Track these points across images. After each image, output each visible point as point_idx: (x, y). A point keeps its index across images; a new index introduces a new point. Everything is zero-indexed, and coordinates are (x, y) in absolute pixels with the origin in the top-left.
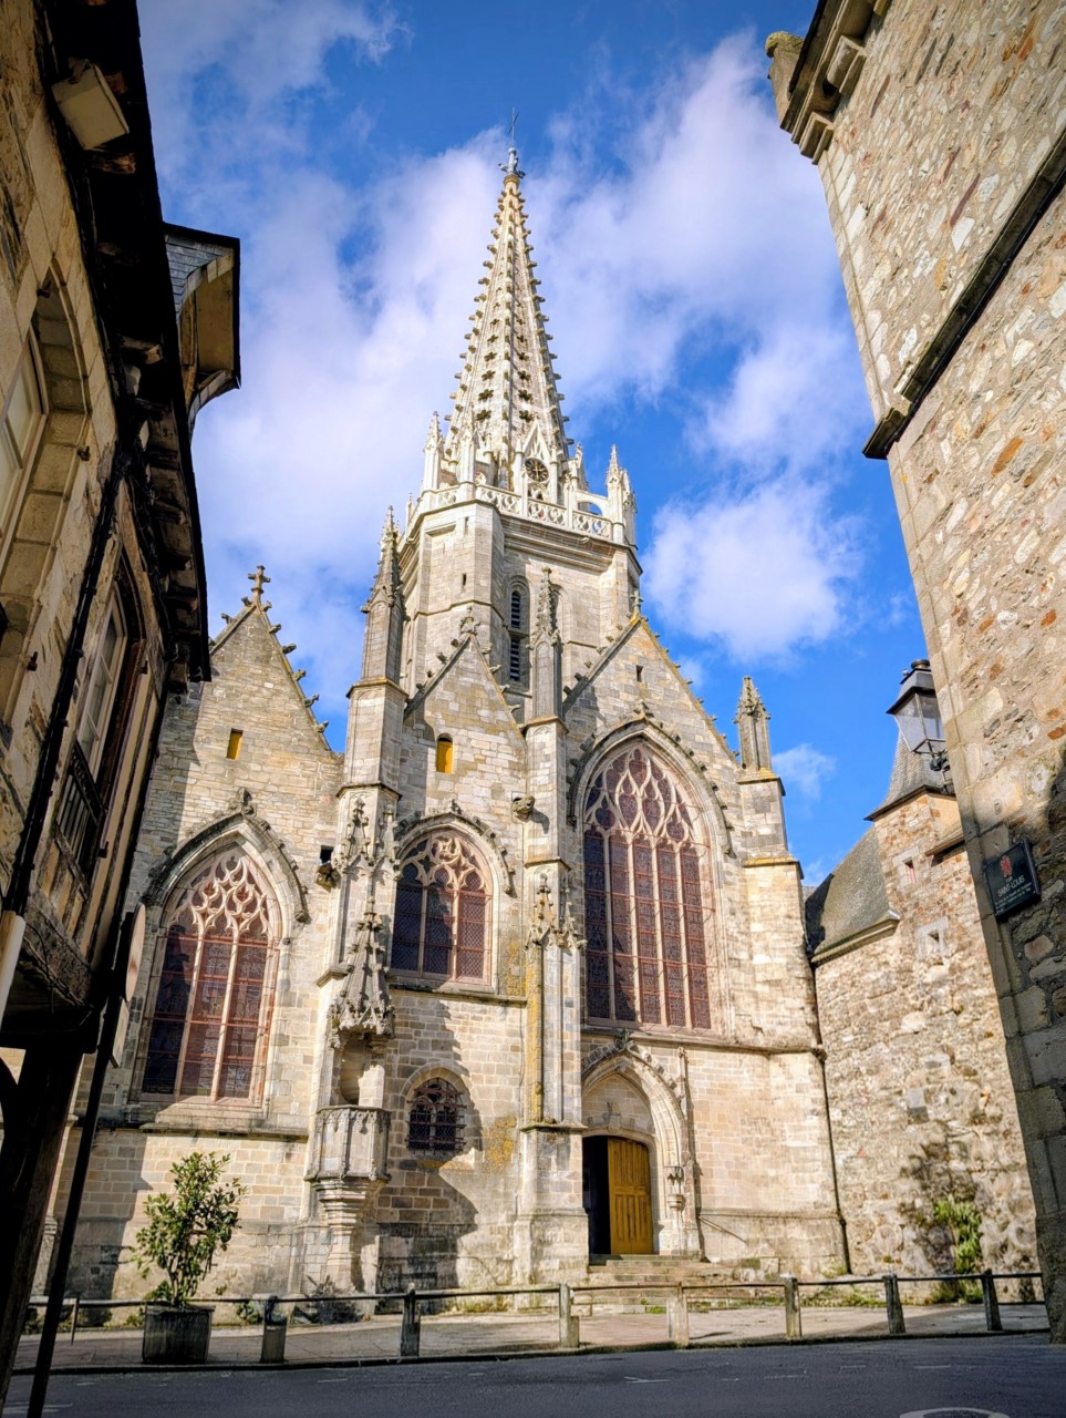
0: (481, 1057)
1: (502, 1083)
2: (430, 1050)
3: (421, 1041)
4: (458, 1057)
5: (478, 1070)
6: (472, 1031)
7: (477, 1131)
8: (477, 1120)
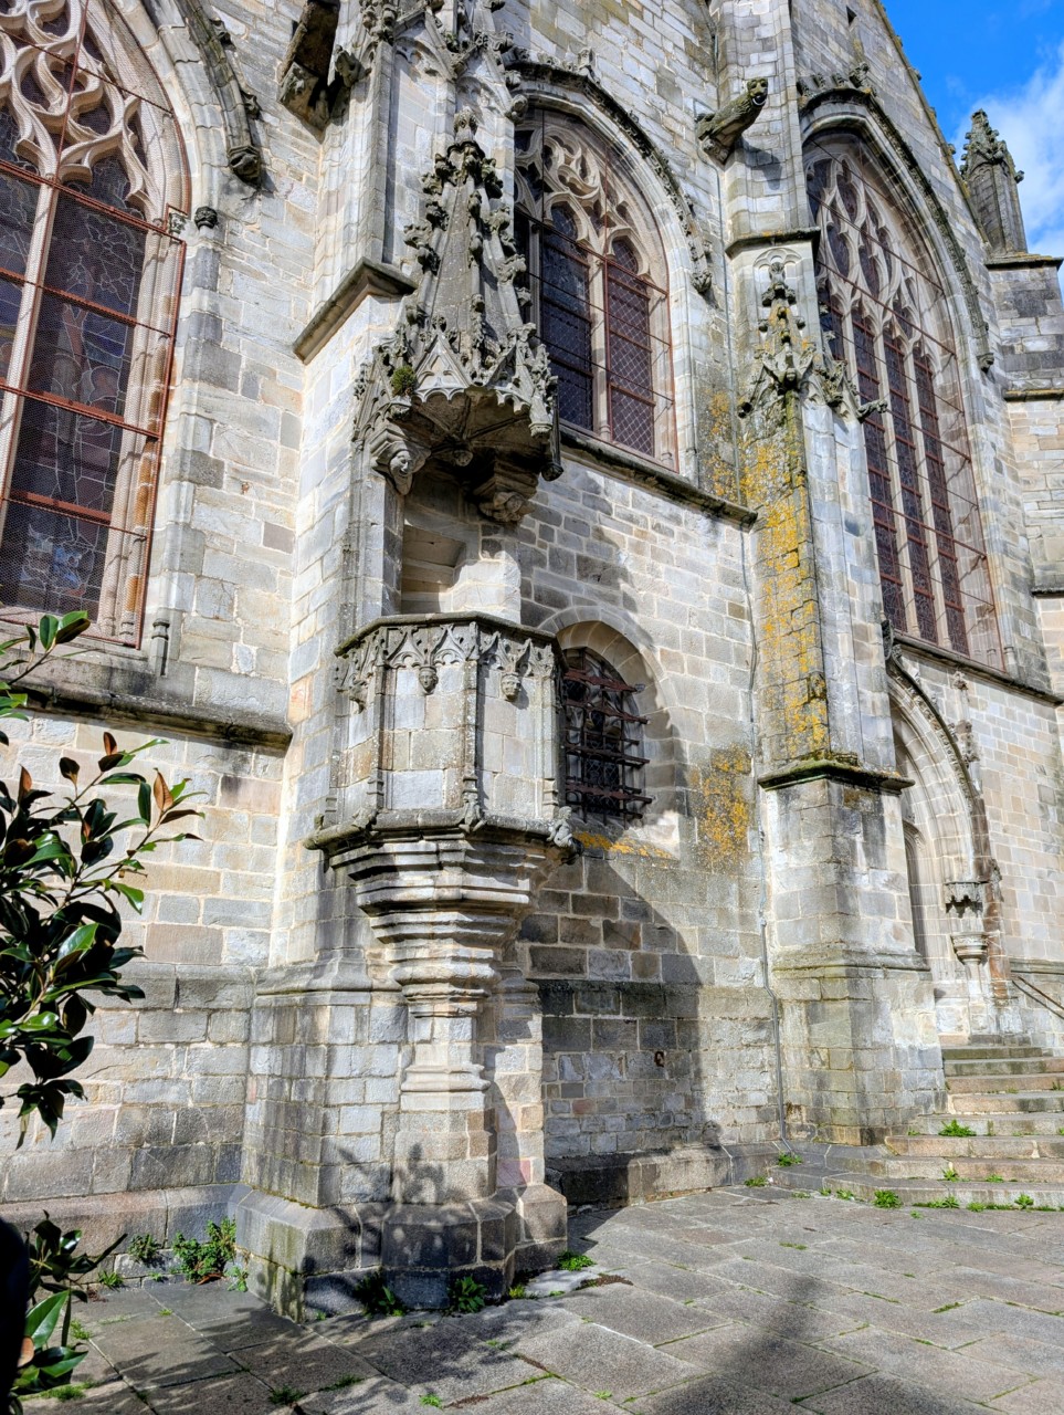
0: (679, 615)
1: (719, 676)
2: (574, 578)
3: (555, 553)
4: (630, 603)
5: (672, 642)
6: (656, 555)
7: (677, 775)
8: (673, 750)
